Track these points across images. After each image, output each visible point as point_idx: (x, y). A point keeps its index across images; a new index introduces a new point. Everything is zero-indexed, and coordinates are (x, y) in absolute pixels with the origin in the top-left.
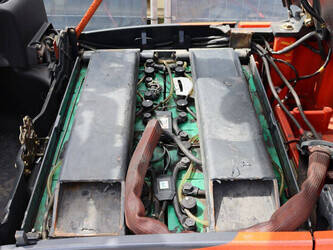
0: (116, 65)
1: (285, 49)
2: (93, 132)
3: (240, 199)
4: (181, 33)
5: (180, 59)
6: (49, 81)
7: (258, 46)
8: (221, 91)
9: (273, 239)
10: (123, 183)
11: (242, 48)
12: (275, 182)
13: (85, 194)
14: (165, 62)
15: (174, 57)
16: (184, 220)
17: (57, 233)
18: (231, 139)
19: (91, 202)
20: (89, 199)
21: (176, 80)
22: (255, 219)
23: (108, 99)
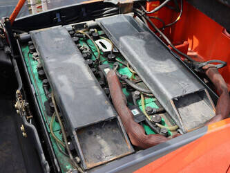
0: (59, 39)
1: (156, 9)
2: (76, 89)
3: (188, 107)
4: (83, 10)
5: (91, 27)
6: (9, 61)
7: (138, 10)
8: (141, 42)
9: (227, 123)
10: (118, 117)
11: (127, 13)
12: (206, 90)
13: (90, 133)
14: (81, 31)
15: (87, 26)
16: (160, 130)
17: (90, 166)
18: (167, 71)
19: (99, 137)
20: (95, 136)
21: (97, 42)
22: (203, 116)
23: (70, 64)
